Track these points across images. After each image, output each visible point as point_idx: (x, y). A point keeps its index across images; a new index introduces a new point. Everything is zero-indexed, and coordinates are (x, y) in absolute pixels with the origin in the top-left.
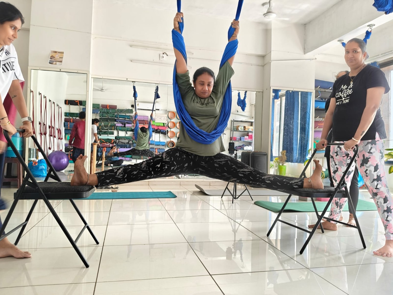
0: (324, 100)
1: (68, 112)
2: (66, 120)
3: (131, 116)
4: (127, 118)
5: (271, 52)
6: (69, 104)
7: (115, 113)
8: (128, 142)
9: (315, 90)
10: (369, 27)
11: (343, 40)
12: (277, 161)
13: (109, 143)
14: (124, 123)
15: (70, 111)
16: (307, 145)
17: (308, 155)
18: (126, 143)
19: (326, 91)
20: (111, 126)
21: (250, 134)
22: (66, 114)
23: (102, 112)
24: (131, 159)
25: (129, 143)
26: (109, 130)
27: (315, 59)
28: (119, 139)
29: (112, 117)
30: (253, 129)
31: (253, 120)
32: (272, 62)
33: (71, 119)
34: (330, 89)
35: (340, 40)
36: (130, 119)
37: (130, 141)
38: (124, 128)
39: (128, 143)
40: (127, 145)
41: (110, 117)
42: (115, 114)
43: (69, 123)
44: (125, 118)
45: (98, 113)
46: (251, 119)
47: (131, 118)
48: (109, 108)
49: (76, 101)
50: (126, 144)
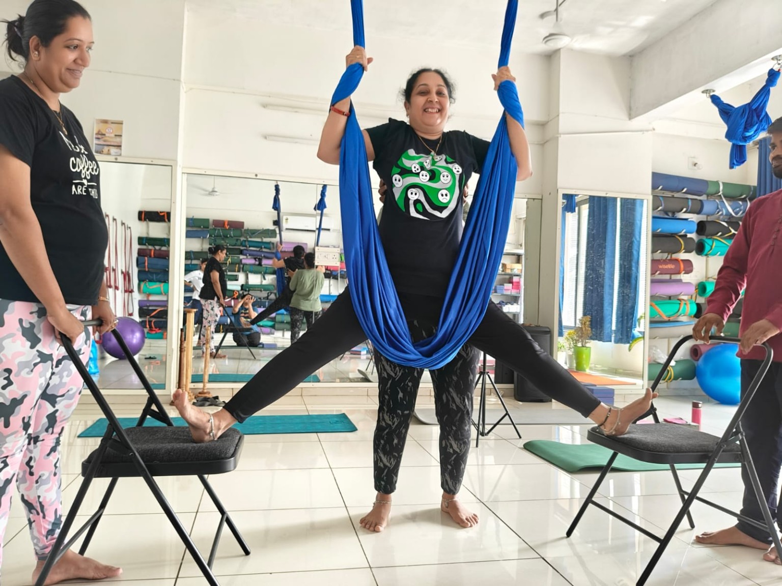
0: (670, 214)
1: (144, 235)
2: (141, 253)
3: (273, 244)
4: (265, 248)
5: (558, 116)
6: (147, 220)
7: (240, 237)
8: (266, 295)
9: (652, 193)
10: (775, 62)
11: (715, 89)
12: (572, 339)
13: (228, 298)
14: (258, 257)
15: (148, 234)
16: (634, 307)
17: (636, 327)
18: (264, 298)
19: (675, 196)
20: (231, 264)
21: (515, 279)
22: (141, 240)
23: (215, 236)
24: (273, 330)
25: (270, 297)
26: (229, 271)
27: (651, 130)
28: (249, 291)
29: (235, 245)
30: (522, 270)
31: (521, 251)
32: (562, 136)
33: (151, 250)
34: (684, 193)
35: (707, 90)
36: (270, 249)
37: (271, 293)
38: (259, 267)
39: (268, 299)
40: (266, 302)
41: (230, 245)
42: (240, 240)
43: (146, 258)
44: (261, 248)
45: (206, 237)
46: (518, 248)
47: (274, 248)
48: (227, 228)
49: (161, 212)
50: (263, 300)
